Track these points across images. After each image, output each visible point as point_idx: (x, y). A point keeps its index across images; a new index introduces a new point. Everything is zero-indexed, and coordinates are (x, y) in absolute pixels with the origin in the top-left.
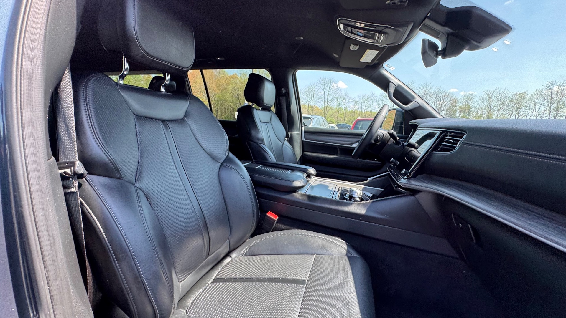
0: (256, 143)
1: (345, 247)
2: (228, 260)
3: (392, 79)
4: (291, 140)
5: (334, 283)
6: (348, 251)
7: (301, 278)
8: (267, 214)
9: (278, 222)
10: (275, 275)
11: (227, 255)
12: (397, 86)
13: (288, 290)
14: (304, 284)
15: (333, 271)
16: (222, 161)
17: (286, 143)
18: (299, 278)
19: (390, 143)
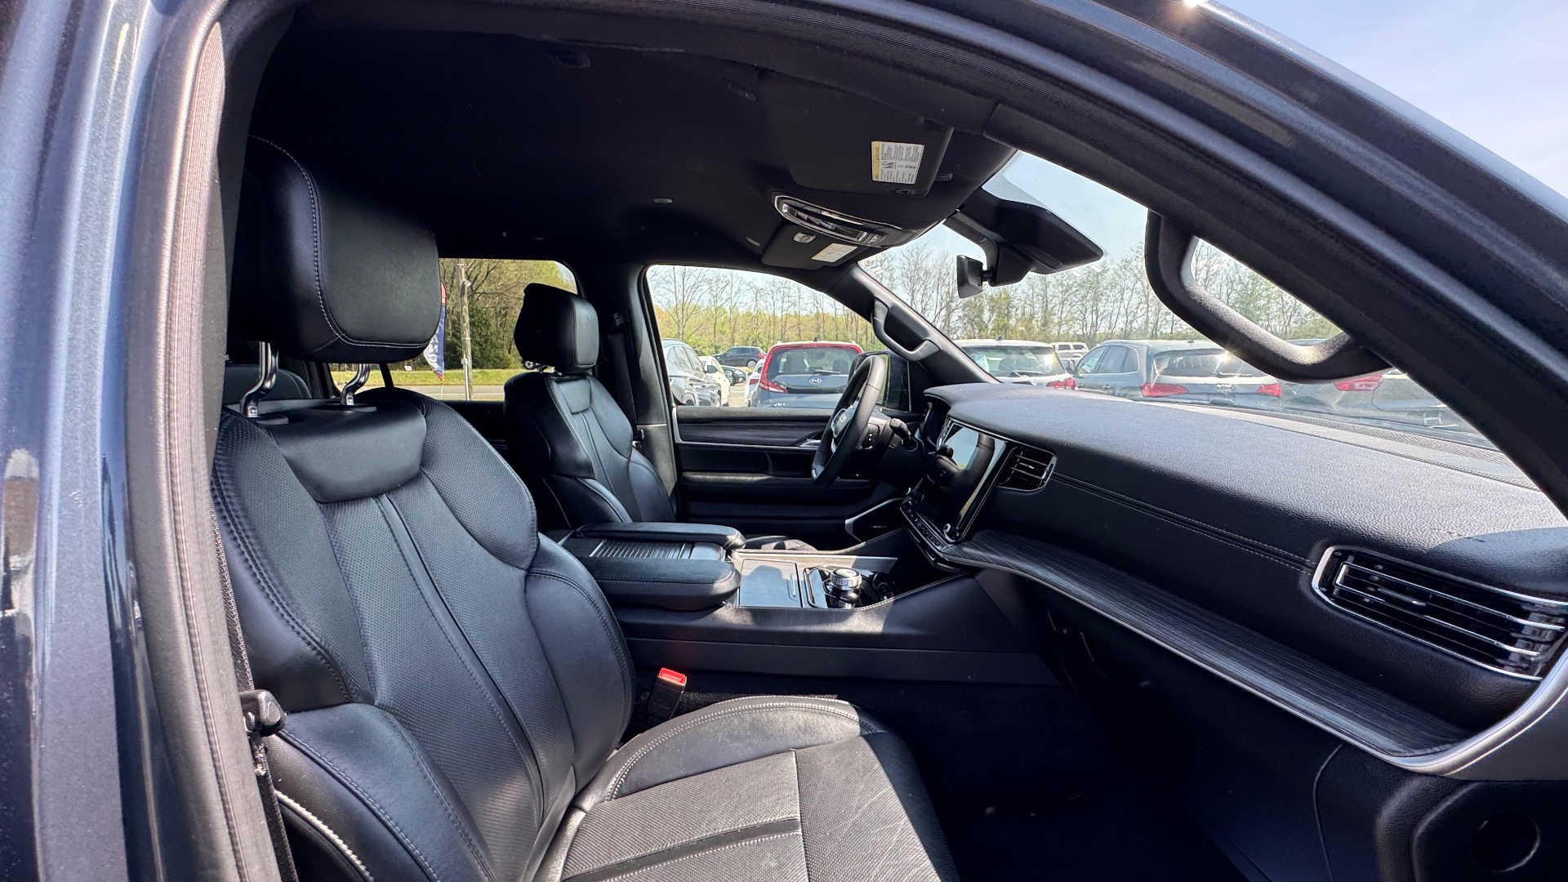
0: (574, 478)
1: (856, 717)
2: (577, 818)
3: (879, 293)
4: (645, 445)
5: (858, 808)
6: (862, 725)
7: (784, 816)
8: (660, 677)
9: (688, 689)
10: (723, 827)
11: (573, 806)
12: (889, 306)
13: (766, 854)
14: (795, 828)
15: (847, 781)
16: (526, 563)
17: (636, 456)
18: (781, 817)
19: (893, 445)
